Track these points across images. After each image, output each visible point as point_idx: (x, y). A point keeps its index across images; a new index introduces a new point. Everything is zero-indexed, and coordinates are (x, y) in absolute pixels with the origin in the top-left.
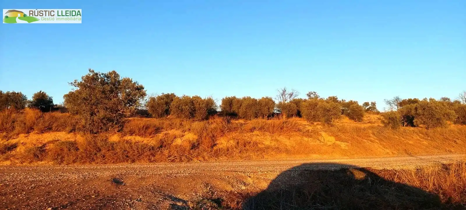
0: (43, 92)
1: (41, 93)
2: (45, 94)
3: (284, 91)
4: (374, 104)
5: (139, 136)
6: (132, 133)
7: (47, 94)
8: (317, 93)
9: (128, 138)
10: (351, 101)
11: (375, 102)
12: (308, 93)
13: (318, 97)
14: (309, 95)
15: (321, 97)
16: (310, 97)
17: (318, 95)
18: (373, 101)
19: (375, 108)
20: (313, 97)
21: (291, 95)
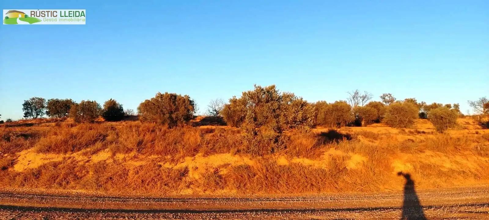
0: (113, 100)
1: (112, 101)
2: (115, 102)
3: (357, 93)
4: (457, 106)
5: (307, 158)
6: (298, 155)
7: (117, 102)
8: (392, 95)
9: (296, 160)
10: (435, 103)
11: (458, 104)
12: (382, 95)
13: (394, 99)
14: (383, 97)
15: (397, 100)
16: (385, 100)
17: (394, 97)
18: (456, 103)
19: (458, 111)
20: (389, 99)
21: (364, 98)
